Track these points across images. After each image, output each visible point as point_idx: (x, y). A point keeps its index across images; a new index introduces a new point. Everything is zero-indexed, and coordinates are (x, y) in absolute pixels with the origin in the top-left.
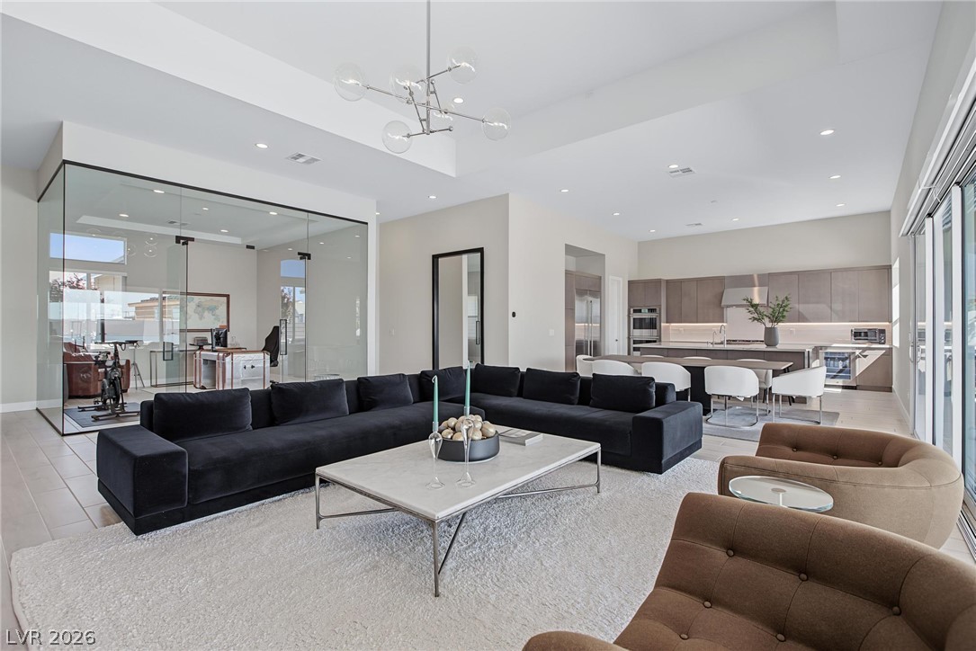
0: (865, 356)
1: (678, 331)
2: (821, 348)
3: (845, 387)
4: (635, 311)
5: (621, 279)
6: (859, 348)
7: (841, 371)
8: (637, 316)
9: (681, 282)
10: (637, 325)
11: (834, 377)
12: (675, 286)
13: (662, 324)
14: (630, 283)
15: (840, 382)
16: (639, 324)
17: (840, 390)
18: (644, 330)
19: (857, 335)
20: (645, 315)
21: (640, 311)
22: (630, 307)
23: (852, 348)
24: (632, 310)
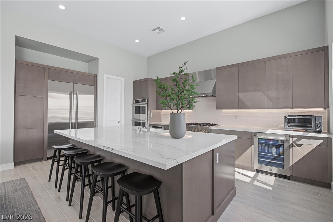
0: (300, 145)
2: (256, 134)
3: (278, 175)
4: (136, 102)
6: (293, 136)
7: (275, 158)
8: (137, 105)
11: (268, 164)
14: (135, 83)
15: (275, 170)
17: (273, 178)
19: (291, 121)
20: (140, 104)
21: (138, 102)
22: (134, 99)
23: (286, 136)
24: (134, 101)
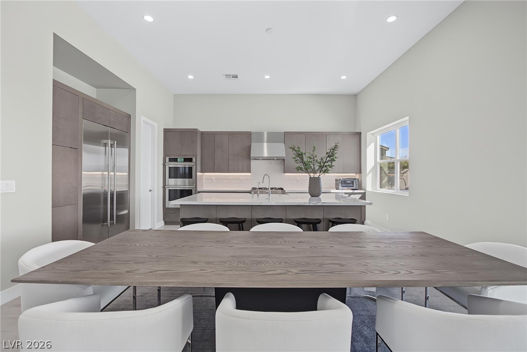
1: (210, 179)
4: (171, 160)
5: (156, 124)
8: (173, 165)
9: (214, 134)
10: (173, 175)
12: (209, 139)
13: (199, 174)
14: (167, 132)
16: (174, 173)
18: (178, 179)
20: (180, 164)
21: (175, 160)
22: (165, 156)
24: (167, 159)
